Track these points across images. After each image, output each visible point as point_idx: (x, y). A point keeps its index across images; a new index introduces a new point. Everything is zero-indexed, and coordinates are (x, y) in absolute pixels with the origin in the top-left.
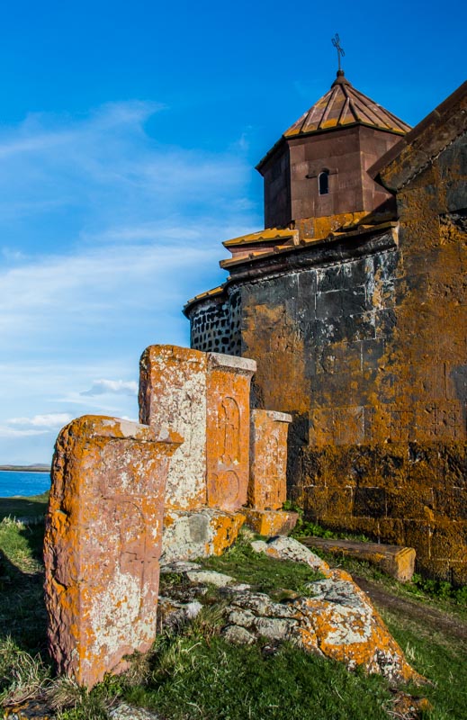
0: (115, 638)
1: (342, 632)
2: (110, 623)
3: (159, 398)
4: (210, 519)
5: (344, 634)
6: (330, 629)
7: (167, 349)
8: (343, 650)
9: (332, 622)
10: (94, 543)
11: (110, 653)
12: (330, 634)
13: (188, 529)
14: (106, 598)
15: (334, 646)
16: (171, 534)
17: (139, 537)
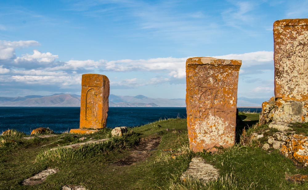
0: (209, 139)
1: (306, 150)
2: (206, 133)
3: (280, 47)
4: (304, 104)
5: (306, 151)
6: (300, 148)
7: (283, 22)
8: (303, 158)
9: (303, 145)
10: (196, 103)
11: (206, 143)
12: (300, 150)
13: (291, 108)
14: (204, 123)
15: (299, 156)
16: (281, 110)
17: (221, 103)
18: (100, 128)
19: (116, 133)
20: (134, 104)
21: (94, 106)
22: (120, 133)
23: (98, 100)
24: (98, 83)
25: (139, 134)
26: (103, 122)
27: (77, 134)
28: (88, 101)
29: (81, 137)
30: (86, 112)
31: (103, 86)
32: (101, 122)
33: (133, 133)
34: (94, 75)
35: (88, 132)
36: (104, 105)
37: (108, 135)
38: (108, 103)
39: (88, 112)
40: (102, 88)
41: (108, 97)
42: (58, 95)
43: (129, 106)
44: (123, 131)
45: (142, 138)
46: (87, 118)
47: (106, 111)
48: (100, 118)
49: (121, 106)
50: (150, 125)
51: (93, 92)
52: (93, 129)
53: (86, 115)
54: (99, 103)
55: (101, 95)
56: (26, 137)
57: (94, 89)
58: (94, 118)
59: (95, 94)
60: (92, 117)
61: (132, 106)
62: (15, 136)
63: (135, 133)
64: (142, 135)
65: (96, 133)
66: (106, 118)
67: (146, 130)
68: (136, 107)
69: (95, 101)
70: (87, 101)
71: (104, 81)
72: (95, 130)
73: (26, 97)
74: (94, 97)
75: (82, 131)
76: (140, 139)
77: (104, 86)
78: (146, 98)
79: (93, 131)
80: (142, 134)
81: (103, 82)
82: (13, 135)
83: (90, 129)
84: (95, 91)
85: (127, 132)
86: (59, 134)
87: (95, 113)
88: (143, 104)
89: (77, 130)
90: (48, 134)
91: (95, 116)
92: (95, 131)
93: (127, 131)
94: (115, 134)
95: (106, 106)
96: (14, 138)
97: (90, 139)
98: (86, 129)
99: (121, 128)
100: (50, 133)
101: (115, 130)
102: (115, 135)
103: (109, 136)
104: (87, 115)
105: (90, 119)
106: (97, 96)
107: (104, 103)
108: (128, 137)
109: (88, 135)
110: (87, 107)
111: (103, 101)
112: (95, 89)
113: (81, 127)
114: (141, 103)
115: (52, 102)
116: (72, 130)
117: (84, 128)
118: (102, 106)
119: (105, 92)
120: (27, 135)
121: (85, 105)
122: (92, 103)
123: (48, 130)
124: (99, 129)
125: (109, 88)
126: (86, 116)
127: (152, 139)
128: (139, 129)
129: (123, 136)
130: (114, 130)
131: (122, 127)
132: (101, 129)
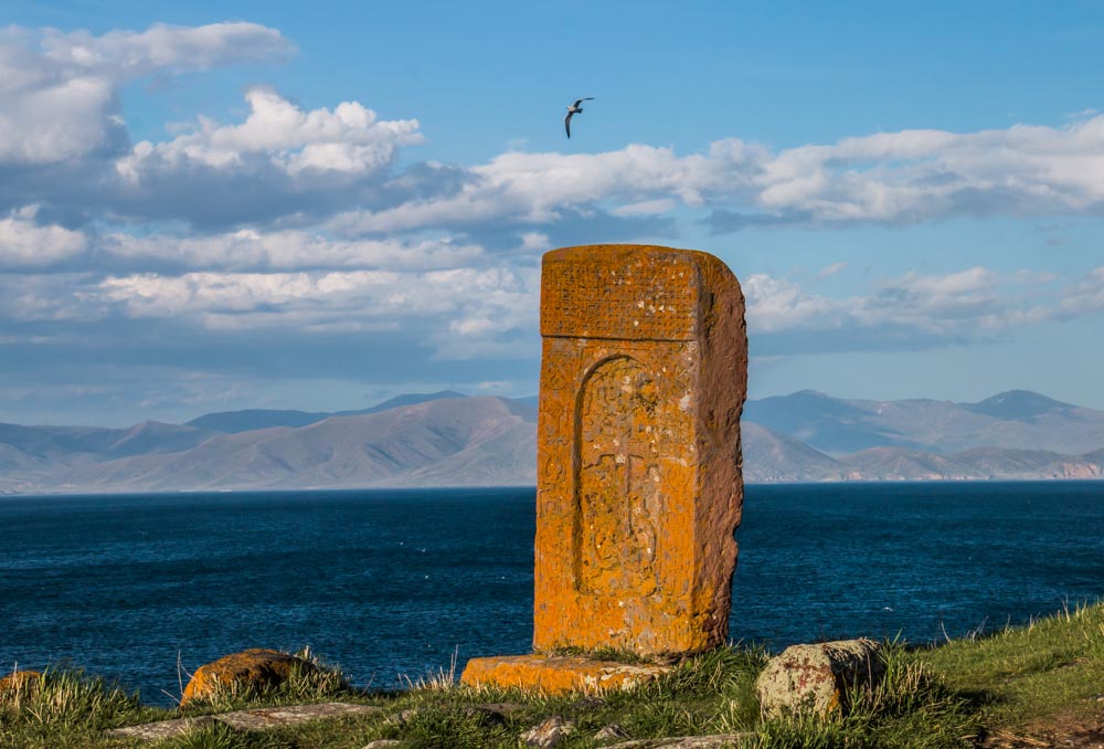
18: (681, 647)
19: (793, 687)
20: (969, 460)
21: (636, 484)
22: (825, 691)
23: (665, 438)
24: (661, 316)
25: (976, 699)
26: (705, 601)
27: (513, 696)
28: (591, 451)
29: (537, 719)
30: (578, 531)
31: (698, 333)
32: (685, 601)
33: (930, 688)
34: (630, 253)
35: (591, 680)
36: (710, 478)
37: (733, 705)
38: (738, 461)
39: (588, 529)
40: (692, 347)
41: (734, 418)
42: (421, 408)
43: (935, 477)
44: (845, 674)
45: (1004, 725)
46: (586, 572)
47: (726, 521)
48: (680, 569)
49: (873, 479)
50: (1074, 627)
51: (628, 379)
52: (634, 660)
53: (577, 550)
54: (672, 459)
55: (685, 402)
56: (142, 722)
57: (628, 358)
58: (637, 577)
59: (639, 396)
60: (620, 570)
61: (959, 478)
62: (62, 718)
63: (942, 692)
64: (1003, 709)
65: (650, 690)
66: (727, 572)
67: (1035, 668)
68: (986, 478)
69: (636, 448)
70: (586, 448)
71: (707, 300)
72: (647, 662)
73: (196, 422)
74: (631, 419)
75: (550, 671)
76: (983, 734)
77: (705, 331)
78: (1067, 411)
79: (634, 670)
80: (1001, 700)
81: (695, 303)
82: (47, 713)
83: (609, 657)
84: (637, 374)
85: (876, 683)
86: (382, 694)
87: (645, 537)
88: (1045, 458)
89: (518, 662)
90: (305, 697)
91: (645, 563)
92: (647, 671)
93: (880, 672)
94: (787, 698)
95: (723, 480)
96: (55, 734)
97: (599, 736)
98: (581, 660)
99: (830, 654)
100: (322, 686)
101: (788, 666)
102: (785, 709)
103: (739, 714)
104: (587, 553)
105: (604, 582)
106: (658, 410)
107: (709, 457)
108: (890, 722)
109: (593, 705)
110: (586, 489)
111: (701, 443)
112: (641, 354)
113: (542, 638)
114: (1028, 453)
115: (380, 452)
116: (476, 666)
117: (567, 651)
118: (693, 487)
119: (709, 379)
120: (149, 710)
121: (570, 475)
122: (620, 459)
123: (307, 667)
124: (675, 659)
125: (742, 344)
126: (578, 564)
127: (1077, 735)
128: (982, 657)
129: (846, 713)
130: (775, 663)
131: (841, 645)
132: (691, 655)
